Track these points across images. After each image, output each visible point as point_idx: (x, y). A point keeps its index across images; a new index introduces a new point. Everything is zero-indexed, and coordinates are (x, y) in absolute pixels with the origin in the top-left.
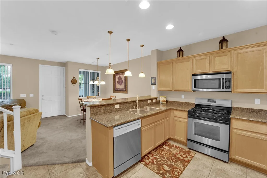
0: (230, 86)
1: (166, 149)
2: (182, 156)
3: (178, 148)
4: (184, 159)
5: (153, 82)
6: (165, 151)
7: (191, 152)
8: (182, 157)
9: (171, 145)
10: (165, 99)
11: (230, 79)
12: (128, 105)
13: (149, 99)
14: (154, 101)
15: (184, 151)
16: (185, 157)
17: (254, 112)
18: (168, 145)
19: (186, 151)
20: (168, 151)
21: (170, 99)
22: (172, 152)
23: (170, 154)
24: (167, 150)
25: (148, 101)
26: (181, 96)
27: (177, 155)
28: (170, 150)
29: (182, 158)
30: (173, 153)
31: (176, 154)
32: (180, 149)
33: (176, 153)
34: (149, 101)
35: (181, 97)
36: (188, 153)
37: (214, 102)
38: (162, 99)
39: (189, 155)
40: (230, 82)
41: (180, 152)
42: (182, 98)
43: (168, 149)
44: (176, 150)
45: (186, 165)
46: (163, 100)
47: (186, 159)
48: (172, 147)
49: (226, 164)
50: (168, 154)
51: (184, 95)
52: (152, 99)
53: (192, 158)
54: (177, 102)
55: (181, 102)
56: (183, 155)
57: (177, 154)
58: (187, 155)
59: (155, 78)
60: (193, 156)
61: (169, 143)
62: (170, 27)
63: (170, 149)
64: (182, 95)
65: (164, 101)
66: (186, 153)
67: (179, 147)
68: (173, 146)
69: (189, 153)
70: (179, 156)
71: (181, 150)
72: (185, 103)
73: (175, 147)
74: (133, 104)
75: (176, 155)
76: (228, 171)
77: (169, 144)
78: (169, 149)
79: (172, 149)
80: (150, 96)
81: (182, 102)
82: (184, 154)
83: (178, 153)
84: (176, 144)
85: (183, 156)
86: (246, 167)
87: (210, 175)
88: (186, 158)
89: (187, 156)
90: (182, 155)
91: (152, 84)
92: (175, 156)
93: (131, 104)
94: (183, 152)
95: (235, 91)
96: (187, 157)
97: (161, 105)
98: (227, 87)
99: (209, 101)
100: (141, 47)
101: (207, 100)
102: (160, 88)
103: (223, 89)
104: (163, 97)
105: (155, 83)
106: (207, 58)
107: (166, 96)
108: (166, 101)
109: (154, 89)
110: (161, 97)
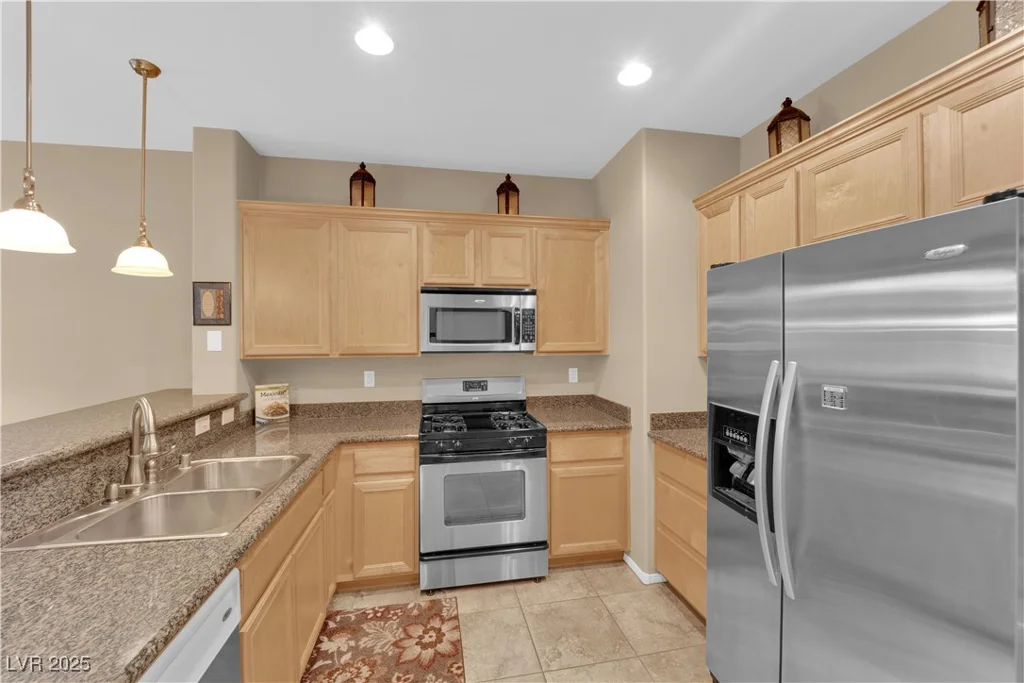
0: (534, 336)
1: (341, 654)
2: (424, 641)
3: (384, 615)
4: (437, 653)
5: (208, 307)
6: (344, 670)
7: (440, 601)
8: (425, 646)
9: (353, 618)
10: (284, 401)
11: (533, 314)
12: (47, 487)
13: (202, 415)
14: (228, 417)
15: (416, 617)
16: (434, 639)
17: (569, 404)
18: (342, 628)
19: (425, 610)
20: (353, 657)
21: (309, 396)
22: (377, 650)
23: (372, 666)
24: (349, 655)
25: (194, 425)
26: (364, 375)
27: (404, 648)
28: (362, 644)
29: (430, 652)
30: (384, 654)
31: (397, 650)
32: (396, 614)
33: (396, 644)
34: (202, 426)
35: (361, 384)
36: (435, 615)
37: (483, 389)
38: (265, 400)
39: (443, 620)
40: (533, 321)
41: (405, 631)
43: (351, 649)
44: (387, 633)
45: (459, 672)
46: (271, 407)
47: (444, 647)
48: (365, 626)
49: (542, 585)
50: (365, 671)
51: (373, 373)
52: (215, 412)
53: (457, 628)
54: (343, 406)
55: (361, 403)
56: (425, 632)
57: (398, 647)
58: (436, 623)
59: (221, 288)
60: (456, 618)
61: (338, 613)
62: (374, 39)
63: (357, 641)
65: (277, 410)
66: (429, 619)
67: (388, 609)
68: (363, 616)
69: (435, 611)
70: (413, 651)
71: (408, 620)
72: (381, 403)
73: (375, 618)
74: (90, 467)
75: (401, 654)
76: (563, 604)
77: (338, 618)
78: (352, 643)
79: (367, 634)
80: (190, 391)
81: (367, 403)
82: (425, 626)
83: (401, 640)
84: (370, 602)
85: (427, 639)
86: (579, 565)
87: (539, 653)
88: (441, 641)
89: (440, 629)
90: (421, 637)
91: (199, 321)
92: (398, 662)
93: (76, 475)
94: (416, 620)
95: (541, 350)
96: (440, 635)
97: (260, 436)
98: (526, 337)
99: (468, 386)
100: (141, 74)
101: (461, 385)
102: (256, 343)
103: (517, 343)
104: (270, 392)
105: (222, 316)
106: (468, 232)
107: (287, 385)
108: (288, 409)
109: (220, 349)
110: (258, 390)
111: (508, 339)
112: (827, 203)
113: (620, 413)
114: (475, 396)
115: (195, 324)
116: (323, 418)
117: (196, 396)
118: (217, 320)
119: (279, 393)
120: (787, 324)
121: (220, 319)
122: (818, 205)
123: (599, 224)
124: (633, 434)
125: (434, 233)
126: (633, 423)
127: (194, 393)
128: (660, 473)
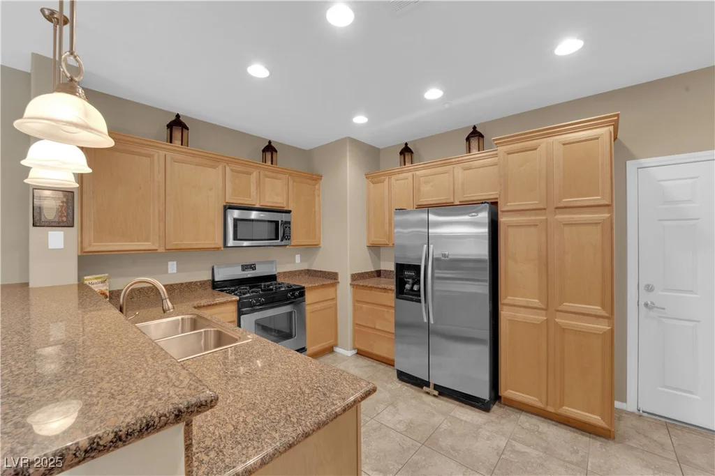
0: (290, 237)
10: (105, 288)
11: (290, 224)
17: (296, 275)
26: (167, 265)
35: (166, 271)
37: (253, 270)
40: (290, 228)
42: (169, 272)
51: (175, 263)
64: (170, 263)
72: (182, 284)
80: (27, 284)
81: (171, 285)
91: (39, 223)
98: (286, 237)
99: (245, 268)
100: (52, 22)
101: (240, 268)
102: (94, 242)
103: (282, 240)
104: (95, 281)
105: (65, 219)
106: (253, 173)
107: (107, 275)
108: (108, 294)
109: (62, 246)
110: (86, 280)
111: (277, 238)
112: (425, 188)
113: (333, 277)
114: (249, 274)
115: (34, 225)
116: (135, 299)
117: (33, 288)
118: (59, 222)
119: (102, 282)
120: (430, 231)
121: (63, 222)
122: (421, 189)
123: (316, 178)
124: (340, 287)
125: (232, 171)
126: (339, 280)
127: (30, 286)
128: (356, 301)
